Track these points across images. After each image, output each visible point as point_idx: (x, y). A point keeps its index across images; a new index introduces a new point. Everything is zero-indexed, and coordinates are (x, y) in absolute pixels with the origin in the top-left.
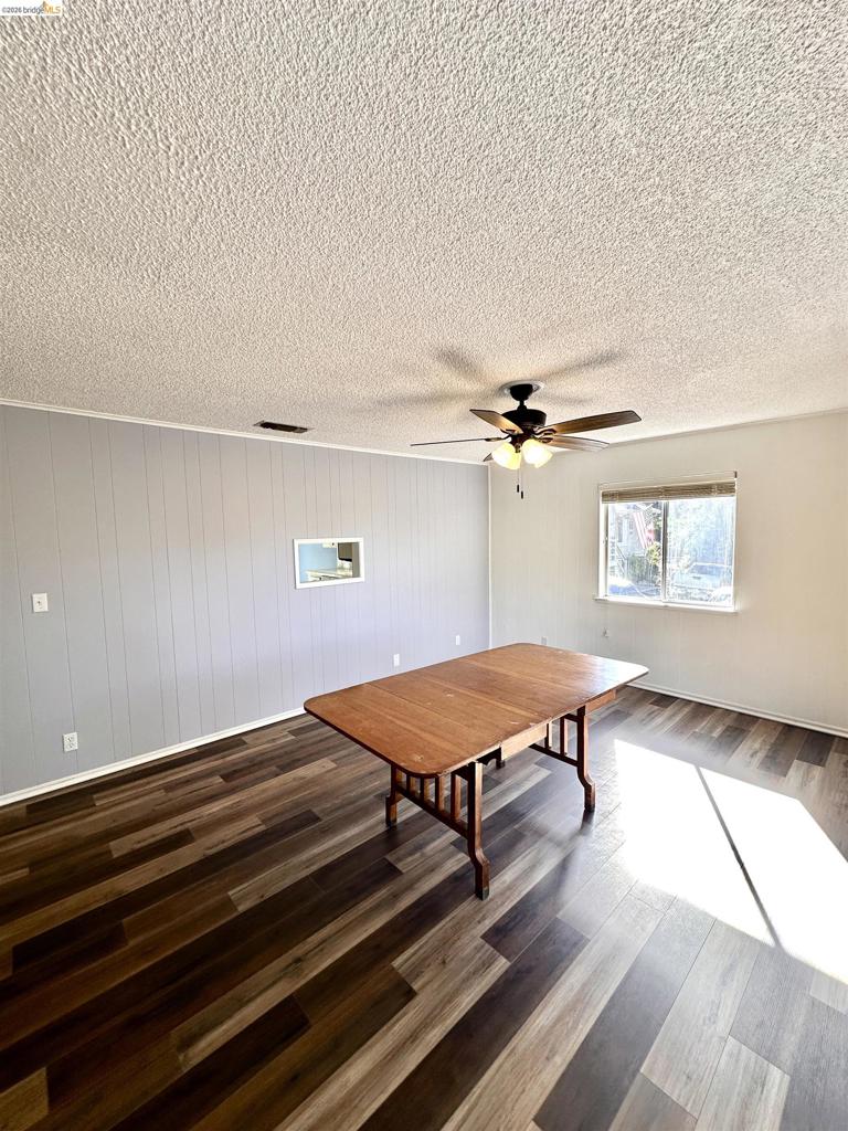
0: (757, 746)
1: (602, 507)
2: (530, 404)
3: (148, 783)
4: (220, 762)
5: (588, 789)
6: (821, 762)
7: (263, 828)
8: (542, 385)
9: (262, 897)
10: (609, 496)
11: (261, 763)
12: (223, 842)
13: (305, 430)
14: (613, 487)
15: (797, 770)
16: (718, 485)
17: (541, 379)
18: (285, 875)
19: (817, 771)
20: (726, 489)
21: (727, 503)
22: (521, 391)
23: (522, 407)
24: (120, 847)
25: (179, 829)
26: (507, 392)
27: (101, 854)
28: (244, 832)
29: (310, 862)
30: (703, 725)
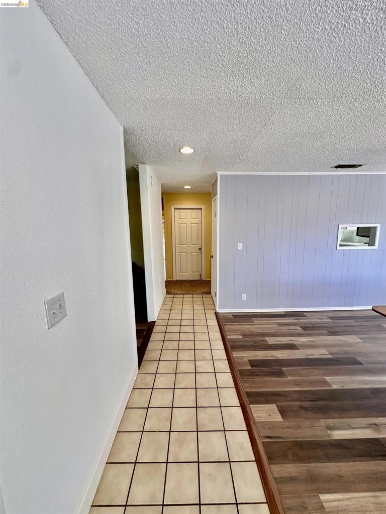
3: (270, 320)
7: (330, 356)
9: (343, 386)
11: (318, 327)
12: (313, 355)
13: (361, 165)
18: (352, 382)
24: (271, 341)
25: (291, 342)
27: (263, 341)
28: (322, 355)
29: (365, 382)
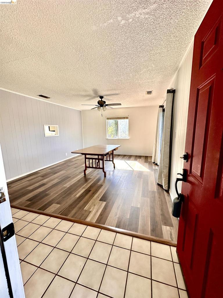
0: (133, 158)
1: (107, 121)
2: (103, 100)
4: (36, 176)
5: (114, 164)
6: (141, 158)
8: (105, 97)
10: (108, 119)
13: (50, 98)
14: (109, 117)
15: (138, 160)
16: (126, 117)
17: (105, 95)
19: (140, 159)
20: (127, 118)
21: (127, 120)
22: (101, 97)
23: (102, 100)
24: (31, 188)
26: (99, 97)
30: (126, 157)
